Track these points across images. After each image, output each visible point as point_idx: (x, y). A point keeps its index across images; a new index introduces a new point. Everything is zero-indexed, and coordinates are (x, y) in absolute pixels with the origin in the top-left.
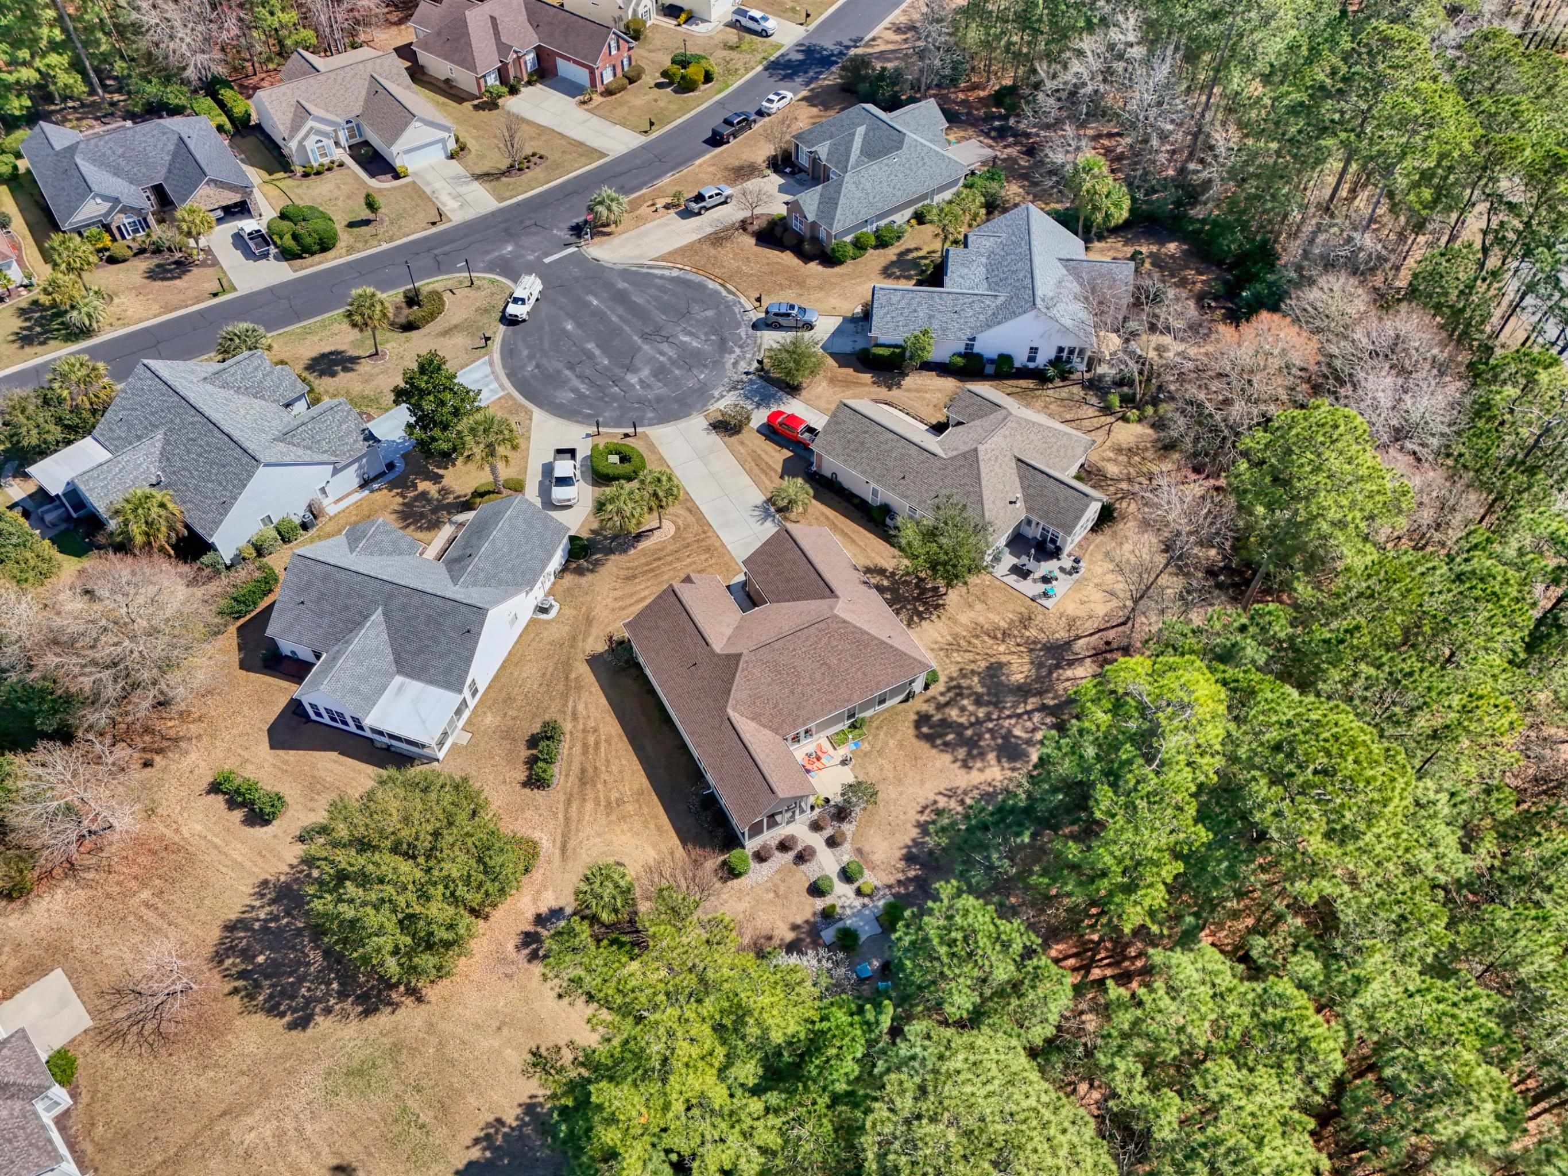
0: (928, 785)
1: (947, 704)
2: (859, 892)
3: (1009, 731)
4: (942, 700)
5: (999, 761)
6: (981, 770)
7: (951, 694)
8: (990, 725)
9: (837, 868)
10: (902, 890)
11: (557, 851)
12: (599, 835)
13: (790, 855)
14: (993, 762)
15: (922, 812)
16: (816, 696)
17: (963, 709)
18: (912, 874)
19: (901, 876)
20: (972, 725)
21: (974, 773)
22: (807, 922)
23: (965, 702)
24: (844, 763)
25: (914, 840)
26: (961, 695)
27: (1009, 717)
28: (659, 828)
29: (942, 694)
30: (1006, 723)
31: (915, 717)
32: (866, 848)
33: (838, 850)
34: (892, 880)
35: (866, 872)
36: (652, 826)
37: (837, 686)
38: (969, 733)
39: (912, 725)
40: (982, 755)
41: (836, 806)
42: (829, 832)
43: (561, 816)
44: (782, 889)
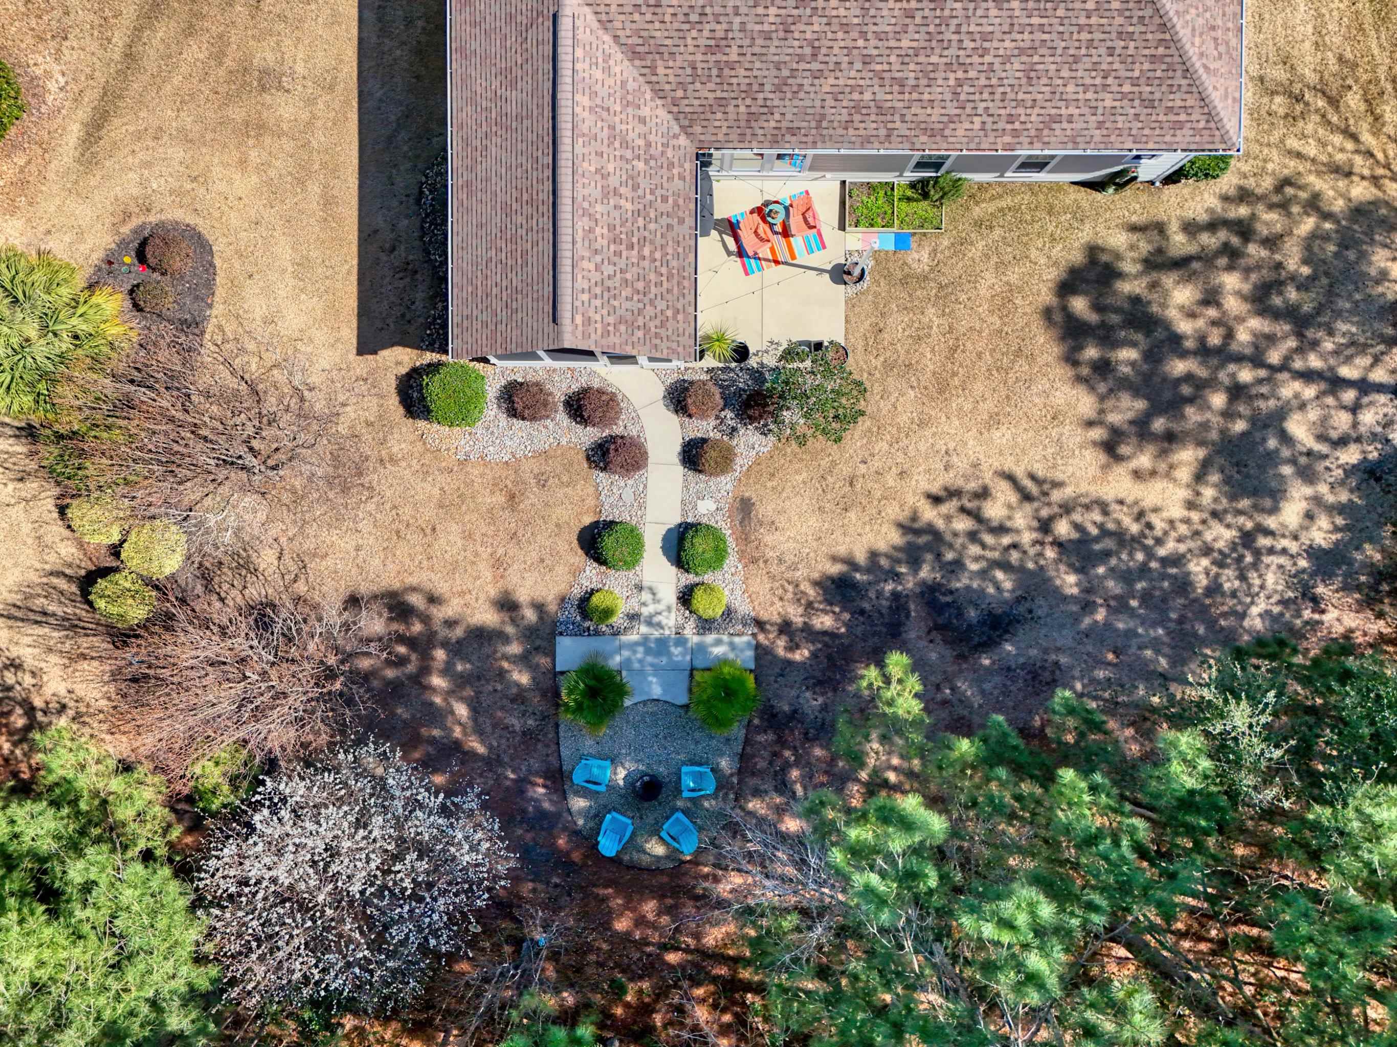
0: (1001, 436)
1: (1180, 264)
2: (686, 598)
3: (1282, 413)
4: (1179, 243)
5: (1199, 477)
6: (1137, 475)
7: (1209, 240)
8: (1246, 375)
9: (675, 519)
10: (780, 647)
11: (75, 131)
12: (185, 138)
13: (589, 435)
14: (1184, 474)
15: (936, 500)
16: (851, 74)
17: (1211, 298)
18: (825, 621)
19: (796, 615)
20: (1203, 351)
21: (1121, 471)
22: (539, 607)
23: (1231, 281)
24: (840, 274)
25: (874, 555)
26: (1232, 254)
27: (1308, 376)
28: (328, 202)
29: (1191, 228)
30: (1290, 389)
31: (1077, 257)
32: (765, 509)
33: (699, 482)
34: (772, 613)
35: (732, 561)
36: (314, 188)
37: (928, 75)
38: (1179, 367)
39: (1052, 275)
40: (1170, 438)
41: (757, 375)
42: (704, 427)
43: (119, 39)
44: (532, 498)
